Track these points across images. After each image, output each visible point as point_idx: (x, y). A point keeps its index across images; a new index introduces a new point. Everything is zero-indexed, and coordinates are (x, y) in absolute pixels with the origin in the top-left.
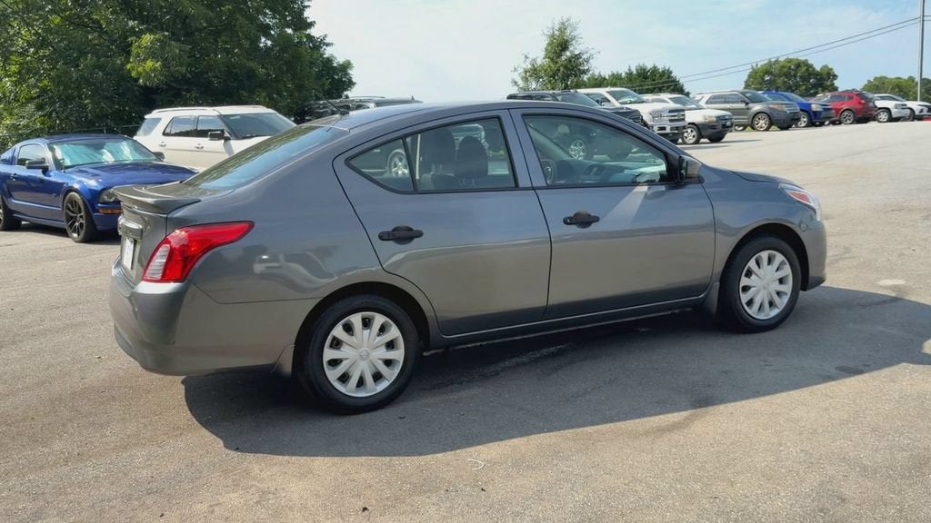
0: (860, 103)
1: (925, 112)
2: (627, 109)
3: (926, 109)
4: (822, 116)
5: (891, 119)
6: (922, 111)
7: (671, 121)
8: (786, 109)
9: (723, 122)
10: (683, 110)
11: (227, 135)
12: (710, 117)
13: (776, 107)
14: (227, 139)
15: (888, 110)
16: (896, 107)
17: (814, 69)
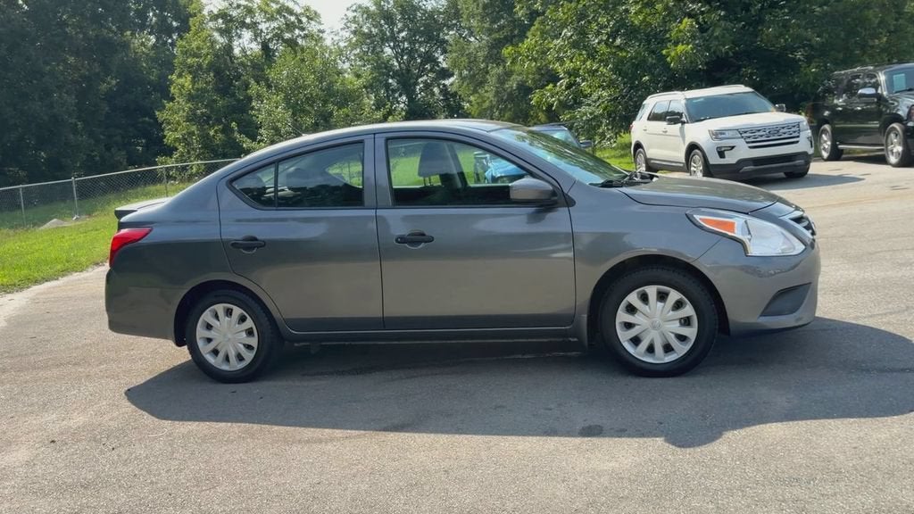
11: (684, 119)
14: (683, 123)
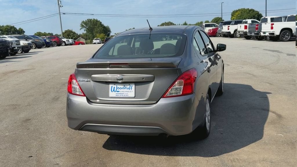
0: (58, 40)
1: (73, 43)
2: (5, 40)
3: (73, 42)
4: (50, 44)
5: (66, 45)
6: (72, 42)
7: (17, 45)
8: (41, 41)
9: (30, 45)
10: (19, 41)
12: (26, 43)
13: (37, 40)
15: (64, 42)
16: (67, 41)
17: (17, 29)
